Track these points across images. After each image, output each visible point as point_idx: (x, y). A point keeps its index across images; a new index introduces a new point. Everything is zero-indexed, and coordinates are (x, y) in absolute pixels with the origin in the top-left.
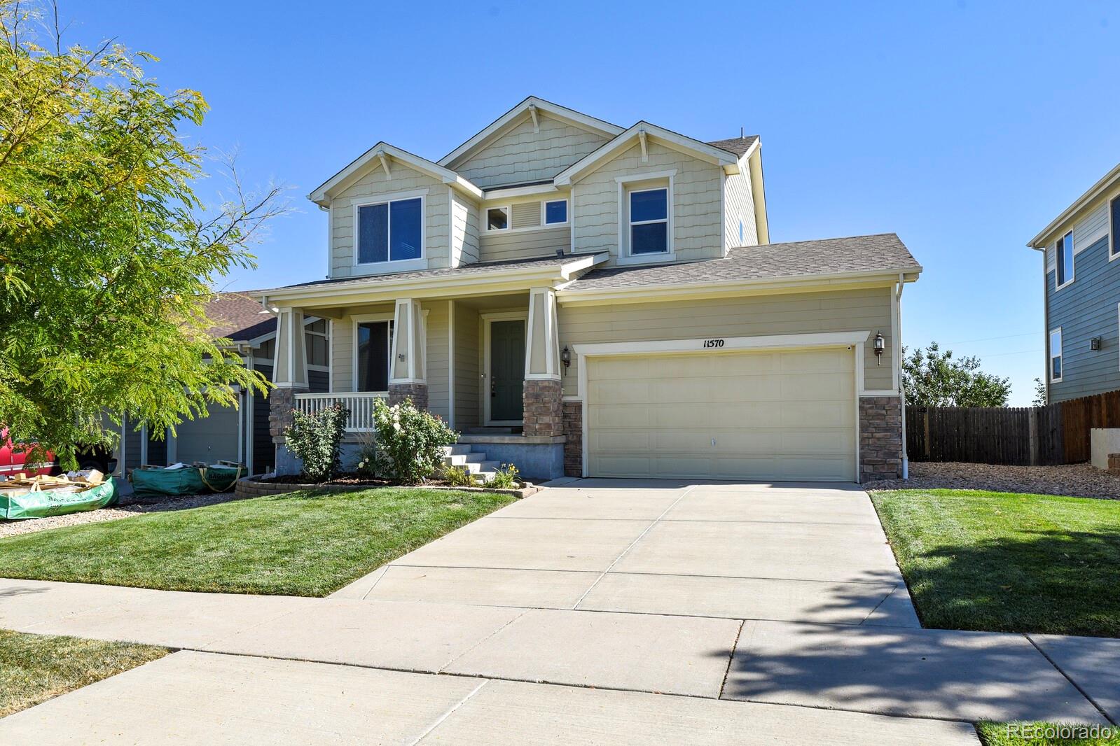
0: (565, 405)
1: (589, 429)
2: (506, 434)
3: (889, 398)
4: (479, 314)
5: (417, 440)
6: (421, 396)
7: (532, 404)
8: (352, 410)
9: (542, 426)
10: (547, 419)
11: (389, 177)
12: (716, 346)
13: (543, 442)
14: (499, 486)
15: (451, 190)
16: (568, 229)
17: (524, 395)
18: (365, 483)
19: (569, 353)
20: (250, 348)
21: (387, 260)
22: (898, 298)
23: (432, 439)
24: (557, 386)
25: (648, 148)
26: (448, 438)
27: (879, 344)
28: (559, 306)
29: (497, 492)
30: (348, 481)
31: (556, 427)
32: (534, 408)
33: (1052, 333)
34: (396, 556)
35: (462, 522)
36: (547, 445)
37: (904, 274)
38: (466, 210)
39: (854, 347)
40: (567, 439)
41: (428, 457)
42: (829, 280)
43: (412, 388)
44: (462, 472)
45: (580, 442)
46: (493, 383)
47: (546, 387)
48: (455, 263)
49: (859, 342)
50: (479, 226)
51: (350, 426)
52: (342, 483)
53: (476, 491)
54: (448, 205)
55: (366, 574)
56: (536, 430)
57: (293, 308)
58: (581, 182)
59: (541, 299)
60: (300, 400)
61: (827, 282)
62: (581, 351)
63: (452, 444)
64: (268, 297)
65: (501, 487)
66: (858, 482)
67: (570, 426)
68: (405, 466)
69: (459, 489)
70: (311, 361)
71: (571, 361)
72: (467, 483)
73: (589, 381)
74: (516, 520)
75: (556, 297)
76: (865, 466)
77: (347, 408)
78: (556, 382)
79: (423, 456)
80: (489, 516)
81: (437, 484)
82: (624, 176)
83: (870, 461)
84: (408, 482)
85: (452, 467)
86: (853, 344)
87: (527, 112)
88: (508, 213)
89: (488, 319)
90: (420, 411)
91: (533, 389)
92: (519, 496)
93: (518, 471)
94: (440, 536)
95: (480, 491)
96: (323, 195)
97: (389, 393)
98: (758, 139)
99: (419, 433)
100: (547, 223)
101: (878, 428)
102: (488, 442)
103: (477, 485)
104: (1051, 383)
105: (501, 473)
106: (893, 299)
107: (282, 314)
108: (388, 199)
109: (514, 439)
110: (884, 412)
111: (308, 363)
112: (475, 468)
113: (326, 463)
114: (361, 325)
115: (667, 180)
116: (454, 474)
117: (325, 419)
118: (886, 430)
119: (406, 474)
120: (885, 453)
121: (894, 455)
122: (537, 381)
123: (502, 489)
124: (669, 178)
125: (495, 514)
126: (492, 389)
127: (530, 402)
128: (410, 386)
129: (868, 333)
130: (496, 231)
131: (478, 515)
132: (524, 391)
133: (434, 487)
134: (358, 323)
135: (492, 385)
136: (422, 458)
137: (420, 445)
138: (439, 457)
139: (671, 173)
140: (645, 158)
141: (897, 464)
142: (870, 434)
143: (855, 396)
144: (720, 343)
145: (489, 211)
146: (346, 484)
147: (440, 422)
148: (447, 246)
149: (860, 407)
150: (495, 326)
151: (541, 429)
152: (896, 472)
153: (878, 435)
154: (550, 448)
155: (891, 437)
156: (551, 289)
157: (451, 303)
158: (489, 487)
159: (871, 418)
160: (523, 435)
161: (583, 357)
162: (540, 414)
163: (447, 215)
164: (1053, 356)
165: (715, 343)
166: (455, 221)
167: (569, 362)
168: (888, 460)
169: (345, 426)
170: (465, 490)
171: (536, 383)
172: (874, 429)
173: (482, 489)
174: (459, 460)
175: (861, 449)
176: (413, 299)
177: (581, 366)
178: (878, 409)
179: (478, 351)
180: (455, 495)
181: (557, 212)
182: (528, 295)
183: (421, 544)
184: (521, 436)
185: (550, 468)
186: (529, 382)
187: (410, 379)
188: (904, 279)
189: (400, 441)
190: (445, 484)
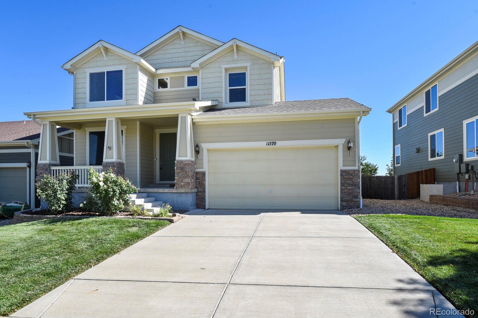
0: (197, 173)
1: (209, 185)
2: (167, 187)
3: (354, 170)
4: (153, 129)
5: (114, 191)
6: (120, 169)
7: (179, 172)
8: (80, 175)
9: (185, 184)
10: (187, 180)
11: (105, 58)
12: (273, 145)
13: (185, 192)
14: (160, 216)
15: (138, 67)
16: (198, 90)
17: (175, 168)
18: (84, 215)
19: (199, 147)
20: (33, 144)
21: (105, 100)
22: (358, 123)
23: (123, 190)
24: (193, 164)
25: (237, 52)
26: (133, 190)
27: (350, 145)
28: (194, 123)
29: (159, 219)
30: (76, 213)
31: (192, 184)
32: (180, 175)
33: (396, 147)
34: (83, 270)
35: (135, 241)
36: (187, 193)
37: (363, 112)
38: (147, 78)
39: (338, 146)
40: (198, 190)
41: (121, 200)
42: (328, 113)
43: (115, 164)
44: (140, 208)
45: (204, 192)
46: (161, 163)
47: (187, 164)
48: (141, 103)
49: (340, 144)
50: (154, 87)
51: (79, 184)
52: (72, 215)
53: (148, 219)
54: (137, 73)
55: (54, 288)
56: (182, 185)
57: (50, 122)
58: (205, 67)
59: (184, 119)
60: (54, 170)
61: (327, 115)
62: (205, 146)
63: (135, 193)
64: (34, 115)
65: (162, 216)
66: (340, 210)
67: (199, 183)
68: (107, 205)
69: (138, 218)
70: (61, 150)
71: (200, 151)
72: (142, 214)
73: (209, 161)
74: (169, 238)
75: (192, 119)
76: (343, 202)
77: (77, 174)
78: (192, 162)
79: (118, 200)
80: (153, 235)
81: (126, 215)
82: (225, 64)
83: (345, 200)
84: (109, 214)
85: (135, 206)
86: (338, 145)
87: (178, 33)
88: (168, 82)
89: (158, 132)
90: (117, 176)
91: (180, 165)
92: (171, 221)
93: (171, 208)
94: (118, 252)
95: (149, 219)
96: (70, 66)
97: (103, 167)
98: (283, 58)
99: (115, 188)
100: (188, 86)
101: (349, 185)
102: (157, 192)
103: (148, 216)
104: (395, 166)
105: (162, 209)
106: (356, 123)
107: (44, 124)
108: (105, 70)
109: (170, 190)
110: (352, 177)
111: (59, 152)
112: (148, 206)
113: (63, 204)
114: (91, 133)
115: (246, 68)
116: (135, 209)
117: (62, 180)
118: (352, 186)
119: (108, 210)
120: (352, 196)
121: (357, 197)
122: (182, 161)
123: (163, 218)
124: (247, 66)
125: (157, 234)
126: (160, 166)
127: (178, 171)
128: (114, 163)
129: (345, 139)
130: (161, 89)
131: (146, 235)
132: (175, 166)
133: (124, 217)
134: (89, 132)
135: (160, 164)
136: (117, 201)
137: (115, 194)
138: (128, 200)
139: (248, 64)
140: (236, 57)
141: (358, 201)
142: (345, 187)
143: (338, 169)
144: (274, 143)
145: (159, 80)
146: (74, 215)
147: (128, 181)
148: (136, 94)
149: (341, 174)
150: (162, 135)
151: (184, 185)
152: (357, 205)
153: (349, 188)
154: (189, 195)
155: (355, 189)
156: (190, 114)
157: (138, 123)
158: (155, 216)
159: (346, 180)
160: (175, 188)
161: (206, 150)
162: (184, 178)
163: (136, 78)
164: (396, 156)
165: (272, 143)
166: (140, 82)
167: (199, 152)
168: (353, 199)
169: (76, 184)
170: (141, 218)
171: (181, 162)
172: (347, 185)
173: (151, 218)
174: (140, 201)
175: (341, 194)
176: (116, 118)
177: (205, 154)
178: (349, 175)
179: (153, 147)
180: (135, 222)
181: (192, 81)
182: (178, 117)
183: (103, 259)
184: (174, 189)
185: (189, 205)
186: (178, 161)
187: (114, 159)
188: (363, 114)
189: (104, 192)
190: (131, 215)
